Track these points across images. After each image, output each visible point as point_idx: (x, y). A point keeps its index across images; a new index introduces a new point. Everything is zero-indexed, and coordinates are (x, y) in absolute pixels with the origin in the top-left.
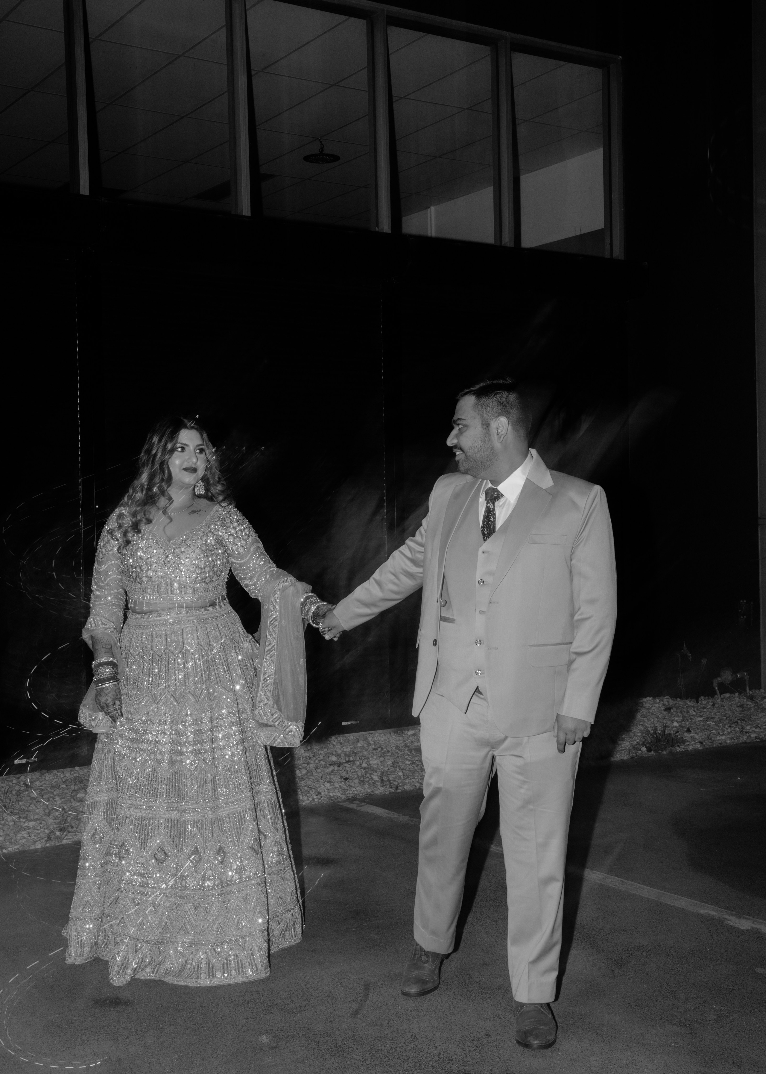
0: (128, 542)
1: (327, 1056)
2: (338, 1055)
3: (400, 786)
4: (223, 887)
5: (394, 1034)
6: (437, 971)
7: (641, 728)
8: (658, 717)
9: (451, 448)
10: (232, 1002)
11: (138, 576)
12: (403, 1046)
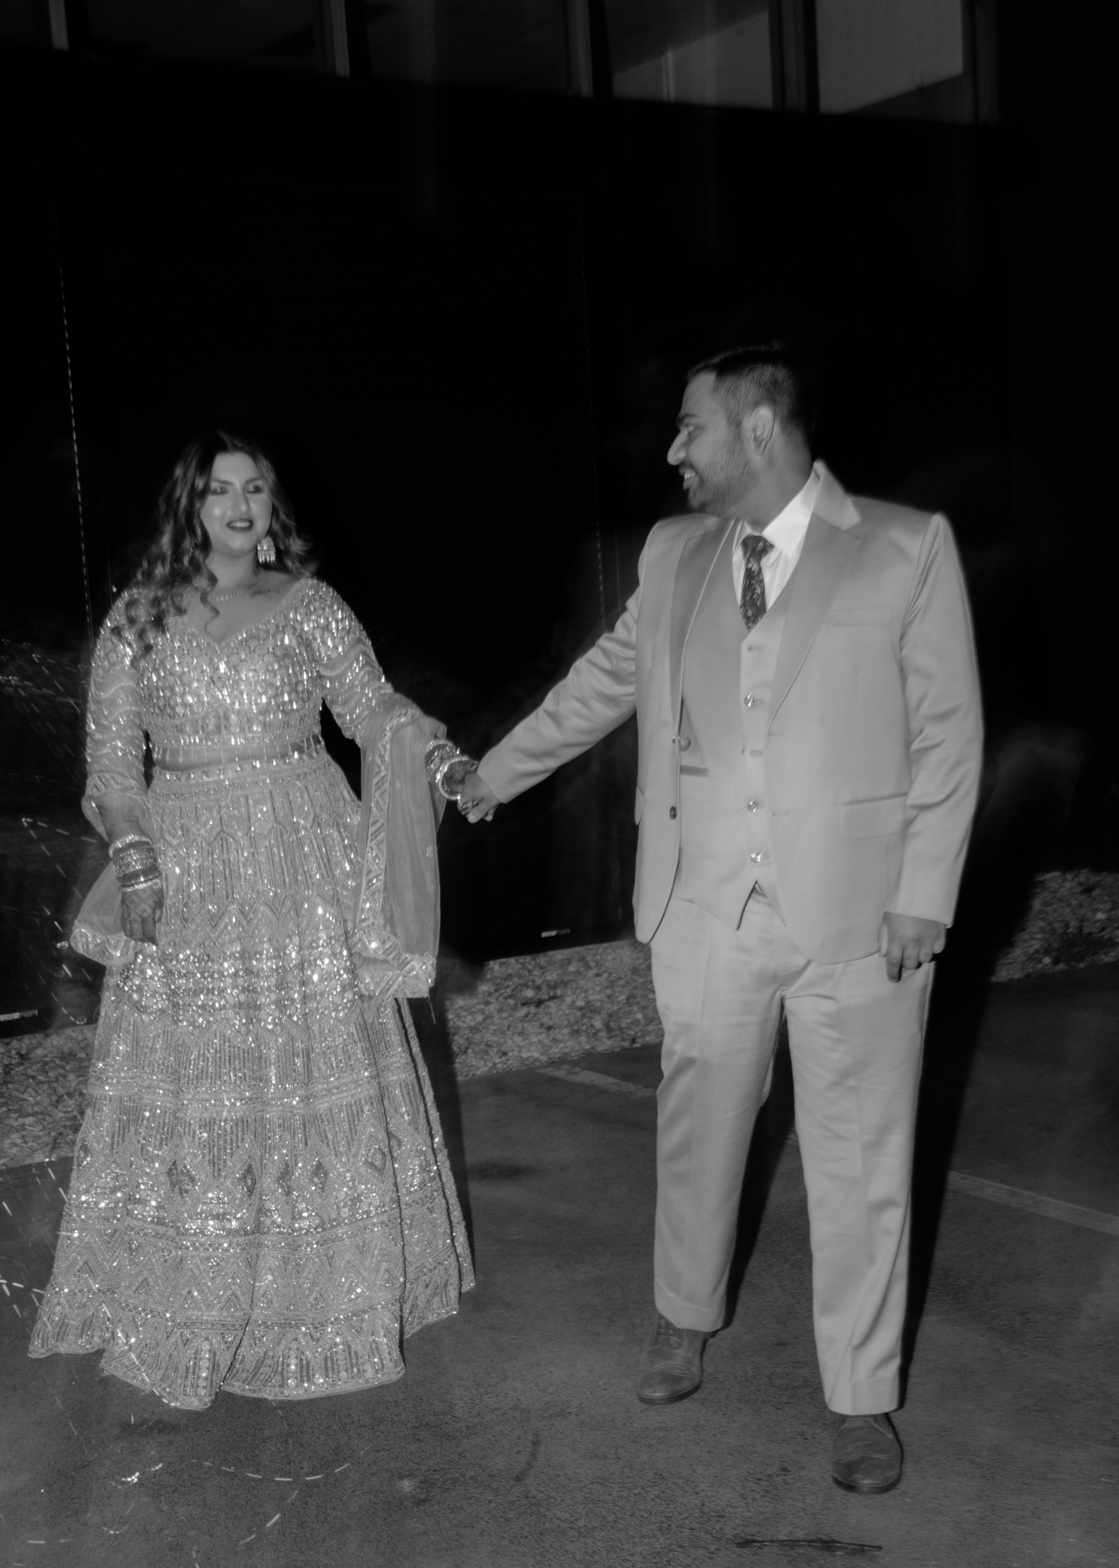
0: (148, 648)
1: (512, 1515)
2: (529, 1511)
3: (639, 1037)
4: (324, 1229)
5: (626, 1471)
6: (697, 1361)
7: (1042, 924)
8: (1069, 905)
9: (676, 468)
10: (353, 1422)
11: (167, 703)
12: (640, 1493)
